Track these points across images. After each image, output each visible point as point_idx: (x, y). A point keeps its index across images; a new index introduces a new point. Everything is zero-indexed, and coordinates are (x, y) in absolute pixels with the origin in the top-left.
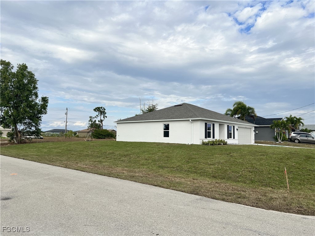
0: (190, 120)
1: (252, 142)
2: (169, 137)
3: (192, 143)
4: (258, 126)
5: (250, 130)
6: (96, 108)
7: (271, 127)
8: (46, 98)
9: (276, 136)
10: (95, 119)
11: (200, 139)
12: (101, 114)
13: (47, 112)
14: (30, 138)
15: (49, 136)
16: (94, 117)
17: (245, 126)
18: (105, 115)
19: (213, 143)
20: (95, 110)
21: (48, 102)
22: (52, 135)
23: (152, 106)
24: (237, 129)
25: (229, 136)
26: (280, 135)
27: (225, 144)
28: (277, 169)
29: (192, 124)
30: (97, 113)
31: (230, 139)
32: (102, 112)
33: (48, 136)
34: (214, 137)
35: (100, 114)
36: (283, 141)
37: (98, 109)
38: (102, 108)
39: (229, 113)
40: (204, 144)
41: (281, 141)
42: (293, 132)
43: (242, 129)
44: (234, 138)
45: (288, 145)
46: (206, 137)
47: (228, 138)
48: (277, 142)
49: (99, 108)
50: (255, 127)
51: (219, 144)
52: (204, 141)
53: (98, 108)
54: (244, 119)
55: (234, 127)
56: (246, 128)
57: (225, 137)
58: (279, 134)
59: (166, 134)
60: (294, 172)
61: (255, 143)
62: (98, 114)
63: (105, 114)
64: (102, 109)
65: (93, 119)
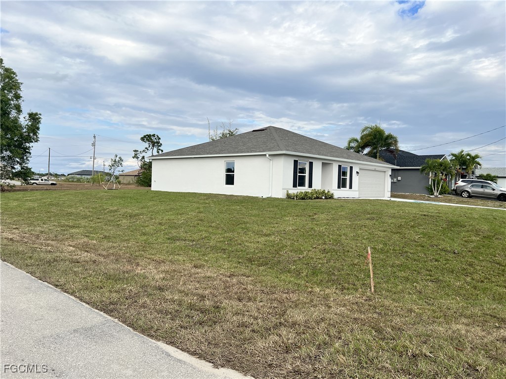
0: (267, 155)
1: (387, 196)
2: (233, 184)
3: (269, 196)
4: (398, 167)
5: (383, 174)
6: (145, 136)
7: (423, 170)
8: (36, 114)
9: (431, 186)
10: (144, 154)
11: (283, 189)
12: (153, 146)
13: (39, 139)
14: (34, 183)
15: (75, 182)
16: (142, 151)
17: (373, 168)
18: (160, 148)
19: (306, 195)
20: (143, 139)
21: (39, 122)
22: (79, 180)
23: (228, 132)
24: (357, 173)
25: (342, 184)
26: (438, 184)
27: (330, 198)
28: (381, 246)
29: (271, 162)
30: (146, 145)
31: (342, 189)
32: (155, 143)
33: (73, 181)
34: (310, 186)
35: (151, 146)
36: (443, 194)
37: (147, 138)
38: (154, 136)
39: (352, 145)
40: (289, 197)
41: (438, 194)
42: (461, 180)
43: (366, 172)
44: (351, 187)
45: (450, 201)
46: (295, 186)
47: (339, 187)
48: (431, 196)
49: (149, 136)
50: (393, 170)
51: (318, 198)
52: (291, 192)
53: (147, 135)
54: (378, 157)
55: (351, 168)
56: (375, 170)
57: (332, 187)
58: (436, 182)
59: (230, 180)
60: (411, 253)
61: (392, 196)
62: (148, 146)
63: (160, 146)
64: (155, 138)
65: (140, 155)
